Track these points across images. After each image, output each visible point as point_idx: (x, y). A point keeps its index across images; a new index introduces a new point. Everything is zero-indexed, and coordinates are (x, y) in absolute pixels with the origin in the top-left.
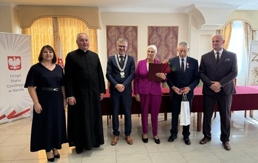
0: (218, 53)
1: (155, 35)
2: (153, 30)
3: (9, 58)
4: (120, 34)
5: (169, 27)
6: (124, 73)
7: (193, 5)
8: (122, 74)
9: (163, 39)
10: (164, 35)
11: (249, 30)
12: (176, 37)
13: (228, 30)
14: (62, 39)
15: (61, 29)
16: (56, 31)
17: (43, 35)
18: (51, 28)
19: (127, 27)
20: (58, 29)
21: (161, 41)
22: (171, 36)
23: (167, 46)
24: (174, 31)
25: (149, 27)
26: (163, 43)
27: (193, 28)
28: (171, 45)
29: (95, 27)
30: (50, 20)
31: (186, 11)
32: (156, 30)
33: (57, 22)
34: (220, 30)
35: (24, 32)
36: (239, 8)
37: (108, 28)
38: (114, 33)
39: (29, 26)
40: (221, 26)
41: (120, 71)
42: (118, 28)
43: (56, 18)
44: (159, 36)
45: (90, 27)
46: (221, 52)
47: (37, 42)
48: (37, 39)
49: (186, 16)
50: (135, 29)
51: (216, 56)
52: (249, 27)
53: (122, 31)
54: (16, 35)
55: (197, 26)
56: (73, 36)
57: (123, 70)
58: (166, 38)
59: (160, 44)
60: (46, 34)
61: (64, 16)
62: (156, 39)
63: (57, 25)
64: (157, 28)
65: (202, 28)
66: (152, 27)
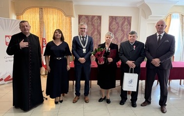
0: (160, 36)
1: (114, 23)
2: (113, 19)
3: (6, 36)
4: (89, 21)
5: (124, 17)
6: (85, 50)
8: (84, 50)
9: (120, 25)
10: (121, 23)
12: (130, 24)
13: (168, 20)
14: (46, 24)
15: (45, 16)
16: (41, 18)
17: (32, 21)
18: (38, 16)
19: (94, 16)
20: (42, 17)
21: (119, 27)
22: (126, 23)
23: (123, 31)
24: (128, 20)
25: (110, 17)
26: (120, 28)
27: (142, 18)
28: (126, 30)
29: (70, 16)
30: (38, 10)
31: (138, 6)
32: (115, 19)
33: (42, 11)
35: (18, 18)
37: (80, 17)
38: (84, 20)
39: (22, 14)
40: (163, 18)
41: (83, 48)
42: (87, 17)
43: (42, 8)
44: (117, 23)
45: (66, 16)
46: (162, 35)
49: (138, 9)
50: (100, 17)
51: (158, 37)
53: (90, 19)
54: (12, 20)
55: (146, 17)
56: (54, 22)
57: (85, 47)
58: (122, 25)
59: (117, 29)
60: (34, 20)
61: (47, 7)
62: (114, 26)
63: (42, 14)
64: (116, 17)
65: (149, 18)
66: (112, 17)
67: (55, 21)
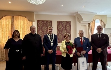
1: (60, 25)
2: (59, 23)
4: (44, 24)
5: (67, 22)
7: (77, 12)
9: (64, 26)
11: (103, 23)
12: (70, 26)
13: (93, 24)
16: (13, 22)
17: (6, 24)
18: (10, 21)
19: (47, 21)
20: (14, 21)
21: (63, 27)
22: (68, 25)
23: (66, 30)
24: (69, 23)
25: (58, 21)
27: (77, 22)
28: (68, 30)
29: (32, 21)
30: (10, 17)
31: (74, 15)
33: (13, 18)
34: (90, 24)
36: (97, 14)
37: (38, 21)
38: (41, 23)
40: (90, 22)
42: (43, 21)
43: (13, 16)
44: (62, 25)
45: (29, 21)
47: (3, 27)
48: (3, 26)
49: (74, 17)
50: (51, 22)
52: (102, 22)
53: (45, 23)
55: (79, 22)
58: (66, 26)
59: (63, 29)
60: (8, 24)
61: (17, 16)
62: (61, 27)
63: (13, 20)
64: (61, 22)
65: (82, 22)
66: (59, 21)
67: (22, 24)
